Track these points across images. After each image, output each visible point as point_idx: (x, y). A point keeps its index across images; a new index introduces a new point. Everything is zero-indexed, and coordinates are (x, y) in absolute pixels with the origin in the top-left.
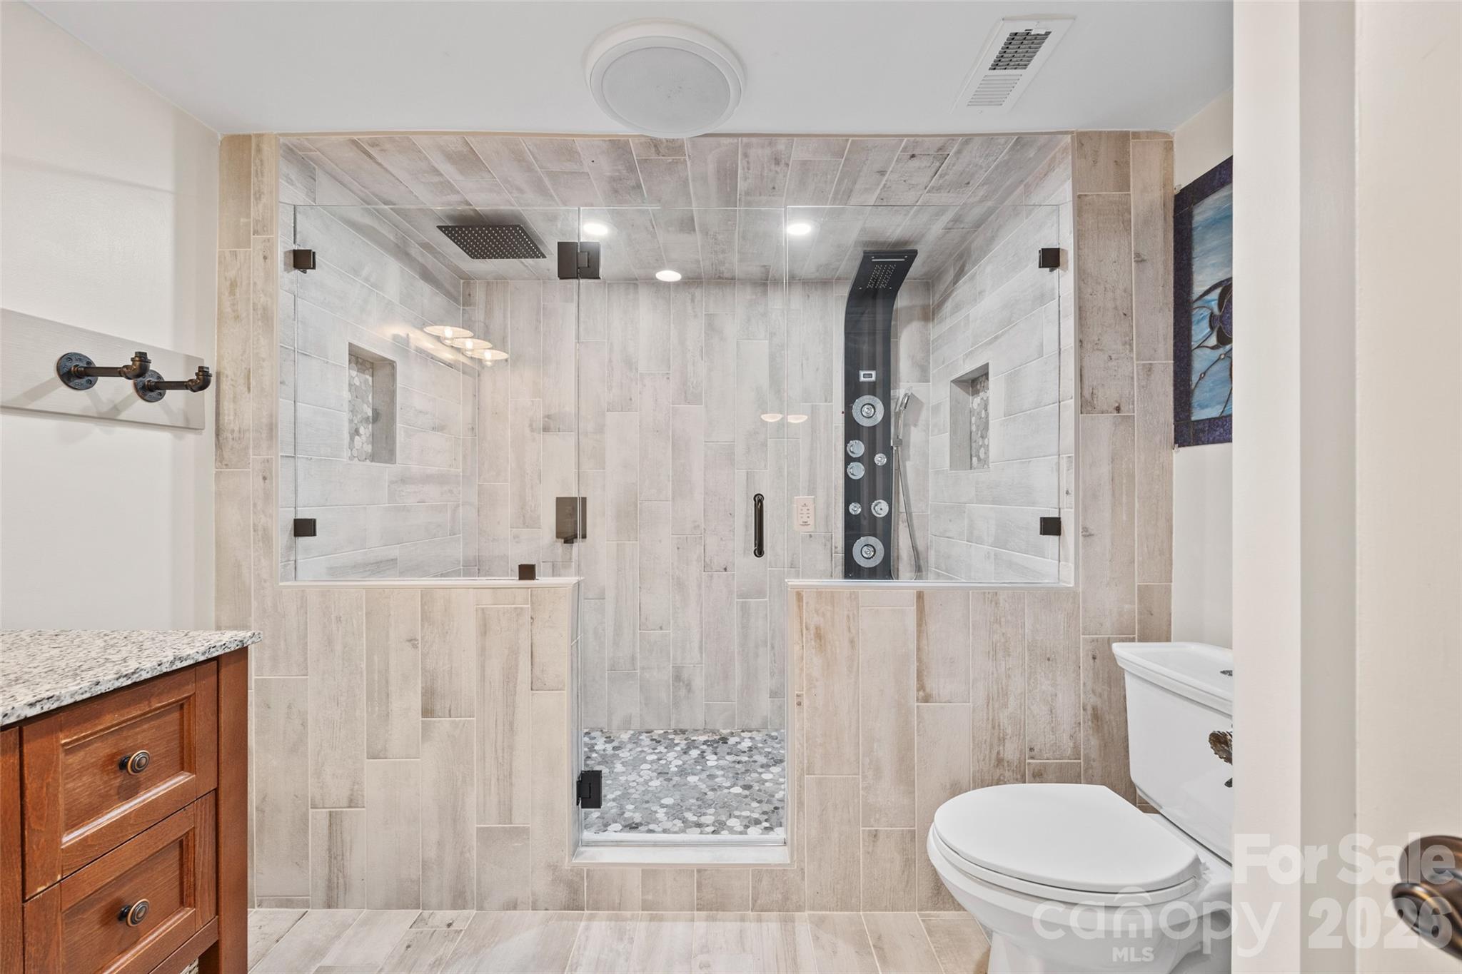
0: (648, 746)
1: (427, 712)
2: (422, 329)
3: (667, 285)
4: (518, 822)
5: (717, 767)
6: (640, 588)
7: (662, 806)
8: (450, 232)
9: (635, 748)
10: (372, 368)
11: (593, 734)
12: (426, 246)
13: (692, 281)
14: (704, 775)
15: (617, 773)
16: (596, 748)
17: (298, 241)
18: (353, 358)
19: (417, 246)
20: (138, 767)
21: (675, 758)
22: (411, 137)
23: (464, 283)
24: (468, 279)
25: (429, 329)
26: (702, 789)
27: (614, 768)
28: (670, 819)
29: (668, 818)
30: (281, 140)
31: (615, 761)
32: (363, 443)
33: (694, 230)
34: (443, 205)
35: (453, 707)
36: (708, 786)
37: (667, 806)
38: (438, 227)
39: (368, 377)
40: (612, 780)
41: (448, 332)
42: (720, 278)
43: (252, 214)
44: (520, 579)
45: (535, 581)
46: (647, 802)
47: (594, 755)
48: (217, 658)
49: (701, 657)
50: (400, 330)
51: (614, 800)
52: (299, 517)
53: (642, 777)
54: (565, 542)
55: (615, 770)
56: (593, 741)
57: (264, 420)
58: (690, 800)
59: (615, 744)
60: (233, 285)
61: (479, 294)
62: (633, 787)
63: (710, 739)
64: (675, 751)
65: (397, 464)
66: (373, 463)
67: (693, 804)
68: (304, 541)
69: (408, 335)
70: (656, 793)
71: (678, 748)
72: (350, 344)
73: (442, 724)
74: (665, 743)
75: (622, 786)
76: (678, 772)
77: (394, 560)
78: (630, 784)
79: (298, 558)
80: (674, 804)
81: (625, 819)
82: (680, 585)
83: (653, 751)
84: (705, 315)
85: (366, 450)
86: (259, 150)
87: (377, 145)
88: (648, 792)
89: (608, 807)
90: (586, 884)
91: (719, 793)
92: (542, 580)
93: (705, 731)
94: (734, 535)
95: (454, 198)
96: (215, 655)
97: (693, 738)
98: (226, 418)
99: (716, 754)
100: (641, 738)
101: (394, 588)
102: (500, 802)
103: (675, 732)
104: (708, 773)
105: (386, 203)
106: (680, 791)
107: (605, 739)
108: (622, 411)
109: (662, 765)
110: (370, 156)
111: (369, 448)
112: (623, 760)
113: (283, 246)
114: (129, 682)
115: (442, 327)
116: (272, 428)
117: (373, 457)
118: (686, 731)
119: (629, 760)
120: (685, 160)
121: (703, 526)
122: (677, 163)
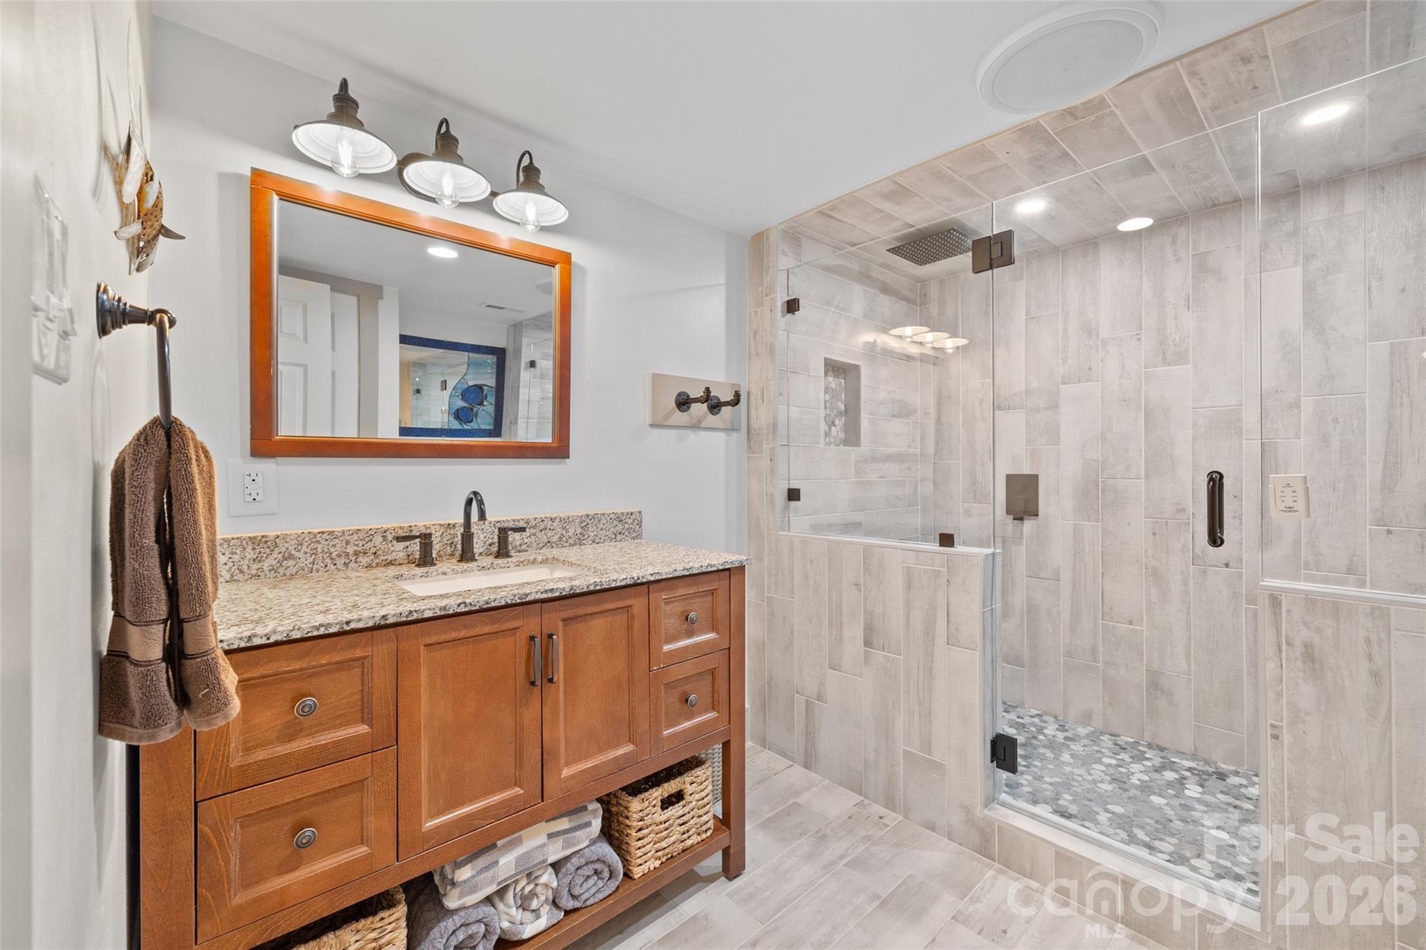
0: (1109, 748)
1: (868, 643)
2: (887, 333)
3: (1138, 234)
4: (936, 757)
5: (1199, 800)
6: (1102, 574)
7: (1106, 810)
8: (897, 251)
9: (1091, 746)
10: (845, 373)
11: (1045, 718)
12: (884, 266)
13: (1165, 223)
14: (1176, 802)
15: (1063, 763)
16: (1045, 731)
17: (790, 294)
18: (830, 368)
19: (878, 267)
20: (693, 622)
21: (1141, 772)
22: (855, 194)
23: (921, 285)
24: (923, 282)
25: (894, 332)
26: (1167, 814)
27: (1061, 756)
28: (1113, 826)
29: (1111, 824)
30: (779, 228)
31: (1063, 750)
32: (838, 432)
33: (1153, 169)
34: (888, 233)
35: (885, 644)
36: (1176, 814)
37: (1113, 813)
38: (888, 250)
39: (841, 380)
40: (1055, 766)
41: (908, 331)
42: (1214, 205)
43: (765, 283)
44: (940, 546)
45: (954, 549)
46: (1090, 800)
47: (1041, 737)
48: (728, 569)
49: (1189, 666)
50: (869, 337)
51: (1051, 784)
52: (791, 487)
53: (1091, 775)
54: (1014, 519)
55: (1061, 758)
56: (1044, 725)
57: (771, 421)
58: (1146, 819)
59: (1069, 734)
60: (755, 333)
61: (933, 291)
62: (1077, 781)
63: (1199, 768)
64: (1143, 765)
65: (862, 447)
66: (846, 448)
67: (1148, 824)
68: (793, 504)
69: (875, 340)
70: (1103, 796)
71: (1148, 763)
72: (825, 358)
73: (878, 655)
74: (1131, 752)
75: (1064, 775)
76: (1141, 786)
77: (860, 524)
78: (1075, 777)
79: (791, 515)
80: (1123, 815)
81: (1058, 805)
82: (1157, 576)
83: (1113, 755)
84: (1193, 255)
85: (840, 436)
86: (768, 239)
87: (835, 208)
88: (1095, 791)
89: (1043, 788)
90: (997, 839)
91: (1191, 827)
92: (959, 549)
93: (1194, 757)
94: (1241, 523)
95: (896, 224)
96: (728, 567)
97: (1173, 759)
98: (752, 421)
99: (1202, 786)
100: (1101, 737)
101: (845, 542)
102: (921, 733)
103: (1150, 746)
104: (1183, 802)
105: (854, 245)
106: (1136, 805)
107: (1057, 726)
108: (1079, 383)
109: (1121, 773)
110: (832, 217)
111: (842, 435)
112: (1072, 752)
113: (781, 298)
114: (688, 573)
115: (903, 328)
116: (775, 426)
117: (846, 442)
118: (1166, 749)
119: (1081, 754)
120: (1112, 112)
121: (1191, 510)
122: (1101, 118)
